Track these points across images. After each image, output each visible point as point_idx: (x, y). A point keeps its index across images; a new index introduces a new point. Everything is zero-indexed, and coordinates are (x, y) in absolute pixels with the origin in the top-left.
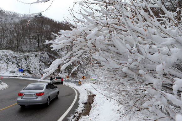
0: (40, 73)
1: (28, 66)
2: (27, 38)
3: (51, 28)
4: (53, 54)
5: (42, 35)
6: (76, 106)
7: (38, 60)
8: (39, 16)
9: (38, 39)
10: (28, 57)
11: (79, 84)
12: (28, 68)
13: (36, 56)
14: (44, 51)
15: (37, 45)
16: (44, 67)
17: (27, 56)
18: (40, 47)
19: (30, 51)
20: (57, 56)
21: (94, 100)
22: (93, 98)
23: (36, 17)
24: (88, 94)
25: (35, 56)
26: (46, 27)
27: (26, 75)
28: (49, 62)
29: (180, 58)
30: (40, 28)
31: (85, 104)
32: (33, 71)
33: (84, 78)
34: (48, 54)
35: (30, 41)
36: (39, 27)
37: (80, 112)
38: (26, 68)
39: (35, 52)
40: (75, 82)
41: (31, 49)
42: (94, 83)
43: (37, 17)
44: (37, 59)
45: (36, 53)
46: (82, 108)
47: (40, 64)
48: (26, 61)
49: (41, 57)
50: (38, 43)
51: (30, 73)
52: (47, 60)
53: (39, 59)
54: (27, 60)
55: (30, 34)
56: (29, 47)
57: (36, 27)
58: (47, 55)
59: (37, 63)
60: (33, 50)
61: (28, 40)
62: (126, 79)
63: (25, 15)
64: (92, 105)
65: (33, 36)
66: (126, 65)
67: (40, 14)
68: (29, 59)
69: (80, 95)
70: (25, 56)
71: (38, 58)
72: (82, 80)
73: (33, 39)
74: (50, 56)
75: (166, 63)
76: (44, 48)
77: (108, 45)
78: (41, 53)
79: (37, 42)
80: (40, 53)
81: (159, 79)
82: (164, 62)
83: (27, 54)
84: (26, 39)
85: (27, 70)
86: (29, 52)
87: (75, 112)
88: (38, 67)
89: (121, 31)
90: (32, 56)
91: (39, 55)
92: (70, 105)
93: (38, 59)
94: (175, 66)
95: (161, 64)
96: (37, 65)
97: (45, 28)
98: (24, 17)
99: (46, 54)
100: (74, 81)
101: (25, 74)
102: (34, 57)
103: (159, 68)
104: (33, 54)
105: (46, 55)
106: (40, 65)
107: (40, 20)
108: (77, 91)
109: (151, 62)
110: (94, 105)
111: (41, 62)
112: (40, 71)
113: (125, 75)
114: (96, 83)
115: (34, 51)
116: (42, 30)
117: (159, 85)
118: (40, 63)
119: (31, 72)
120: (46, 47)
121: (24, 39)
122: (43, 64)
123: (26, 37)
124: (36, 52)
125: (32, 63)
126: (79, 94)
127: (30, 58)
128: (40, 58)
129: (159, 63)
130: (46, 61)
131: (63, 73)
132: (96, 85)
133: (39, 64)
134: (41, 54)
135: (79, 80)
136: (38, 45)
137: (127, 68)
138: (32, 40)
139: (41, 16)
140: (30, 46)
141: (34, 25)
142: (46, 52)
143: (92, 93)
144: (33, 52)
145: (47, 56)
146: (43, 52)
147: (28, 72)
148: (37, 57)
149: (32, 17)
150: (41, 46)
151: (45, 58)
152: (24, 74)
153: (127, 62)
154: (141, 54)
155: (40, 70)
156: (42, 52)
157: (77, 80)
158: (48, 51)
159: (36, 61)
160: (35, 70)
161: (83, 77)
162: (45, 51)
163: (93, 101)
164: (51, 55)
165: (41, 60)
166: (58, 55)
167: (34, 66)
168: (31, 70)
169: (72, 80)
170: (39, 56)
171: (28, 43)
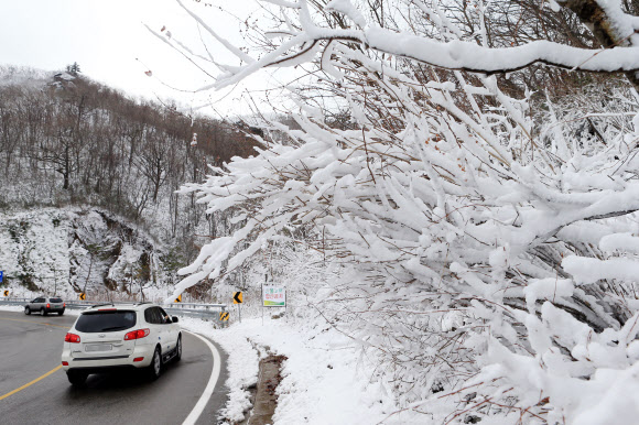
0: (70, 288)
1: (22, 261)
2: (21, 156)
3: (116, 121)
4: (123, 214)
5: (82, 145)
6: (221, 397)
7: (66, 238)
8: (70, 77)
9: (67, 161)
10: (25, 225)
11: (223, 320)
12: (25, 270)
13: (56, 222)
14: (87, 204)
15: (60, 182)
16: (89, 262)
17: (21, 224)
18: (71, 189)
19: (32, 206)
20: (137, 223)
21: (282, 374)
22: (279, 366)
23: (57, 77)
24: (259, 353)
25: (54, 222)
26: (96, 118)
27: (15, 294)
28: (107, 243)
29: (541, 233)
30: (71, 120)
31: (252, 388)
32: (45, 281)
33: (239, 301)
34: (103, 215)
35: (35, 168)
36: (69, 115)
37: (236, 419)
38: (14, 269)
39: (52, 209)
40: (206, 315)
41: (37, 198)
42: (276, 317)
43: (61, 80)
44: (59, 233)
45: (58, 213)
46: (241, 402)
47: (72, 253)
48: (17, 241)
49: (75, 227)
50: (66, 176)
51: (33, 288)
52: (98, 236)
53: (70, 235)
54: (22, 239)
55: (32, 140)
56: (29, 188)
57: (59, 117)
58: (101, 218)
59: (59, 249)
60: (46, 200)
61: (25, 163)
62: (412, 287)
63: (13, 69)
64: (278, 390)
65: (46, 150)
66: (413, 252)
67: (74, 70)
68: (29, 233)
69: (230, 360)
70: (13, 223)
71: (63, 232)
72: (232, 307)
73: (44, 159)
74: (110, 223)
75: (511, 244)
76: (88, 192)
77: (362, 199)
78: (78, 213)
79: (60, 171)
80: (70, 212)
81: (497, 282)
82: (507, 245)
83: (20, 215)
84: (17, 159)
85: (21, 277)
86: (27, 206)
87: (220, 418)
88: (65, 264)
89: (394, 159)
90: (40, 222)
91: (67, 219)
92: (197, 398)
93: (65, 234)
94: (535, 252)
95: (501, 248)
96: (59, 258)
97: (91, 122)
98: (7, 77)
99: (98, 215)
100: (204, 312)
101: (10, 290)
102: (50, 227)
103: (496, 257)
104: (45, 216)
105: (94, 218)
106: (73, 256)
107: (71, 89)
108: (217, 346)
109: (478, 244)
110: (287, 388)
111: (75, 244)
112: (74, 277)
113: (409, 279)
114: (282, 315)
115: (48, 205)
116: (82, 126)
117: (498, 298)
118: (73, 248)
119: (37, 283)
120: (97, 190)
121: (8, 158)
122: (85, 252)
123: (17, 153)
124: (58, 206)
125: (38, 247)
126: (225, 357)
127: (34, 228)
128: (72, 229)
129: (496, 245)
130: (94, 241)
131: (158, 283)
132: (283, 324)
133: (67, 252)
134: (77, 216)
135: (223, 308)
136: (66, 182)
137: (418, 259)
138: (40, 164)
139: (75, 74)
140: (33, 186)
141: (50, 109)
142: (96, 208)
143: (272, 351)
144: (47, 209)
145: (101, 224)
146: (84, 207)
147: (24, 284)
148: (59, 228)
149: (41, 80)
150: (77, 186)
151: (93, 230)
152: (6, 293)
153: (416, 244)
154: (454, 223)
155: (74, 274)
156: (79, 210)
157: (212, 309)
158: (103, 205)
159: (56, 241)
160: (52, 274)
161: (236, 298)
162: (94, 204)
163: (279, 378)
164: (114, 218)
165: (76, 237)
166: (143, 220)
167: (49, 260)
168: (37, 275)
169: (197, 309)
170: (67, 223)
171: (27, 173)
